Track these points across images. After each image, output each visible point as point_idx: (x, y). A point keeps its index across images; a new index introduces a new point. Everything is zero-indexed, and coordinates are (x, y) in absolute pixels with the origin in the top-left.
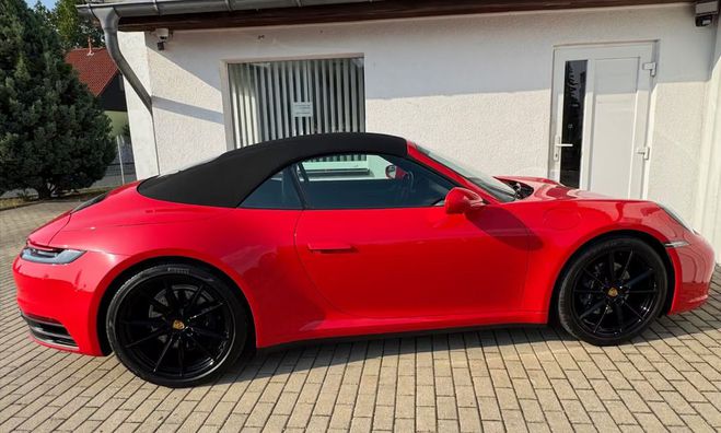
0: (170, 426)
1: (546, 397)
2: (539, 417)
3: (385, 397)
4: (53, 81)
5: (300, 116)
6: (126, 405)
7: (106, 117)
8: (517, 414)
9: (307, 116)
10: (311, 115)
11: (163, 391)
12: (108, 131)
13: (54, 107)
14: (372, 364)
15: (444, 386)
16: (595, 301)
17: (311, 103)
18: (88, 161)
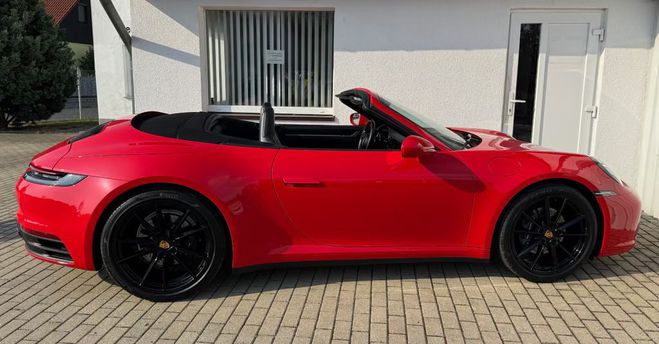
0: (156, 331)
1: (484, 321)
2: (476, 335)
3: (344, 314)
4: (20, 12)
5: (272, 63)
6: (115, 314)
7: (70, 49)
8: (458, 332)
9: (279, 63)
10: (283, 63)
11: (146, 304)
12: (71, 63)
13: (20, 38)
14: (333, 289)
15: (396, 308)
16: (532, 241)
17: (283, 52)
18: (50, 93)
